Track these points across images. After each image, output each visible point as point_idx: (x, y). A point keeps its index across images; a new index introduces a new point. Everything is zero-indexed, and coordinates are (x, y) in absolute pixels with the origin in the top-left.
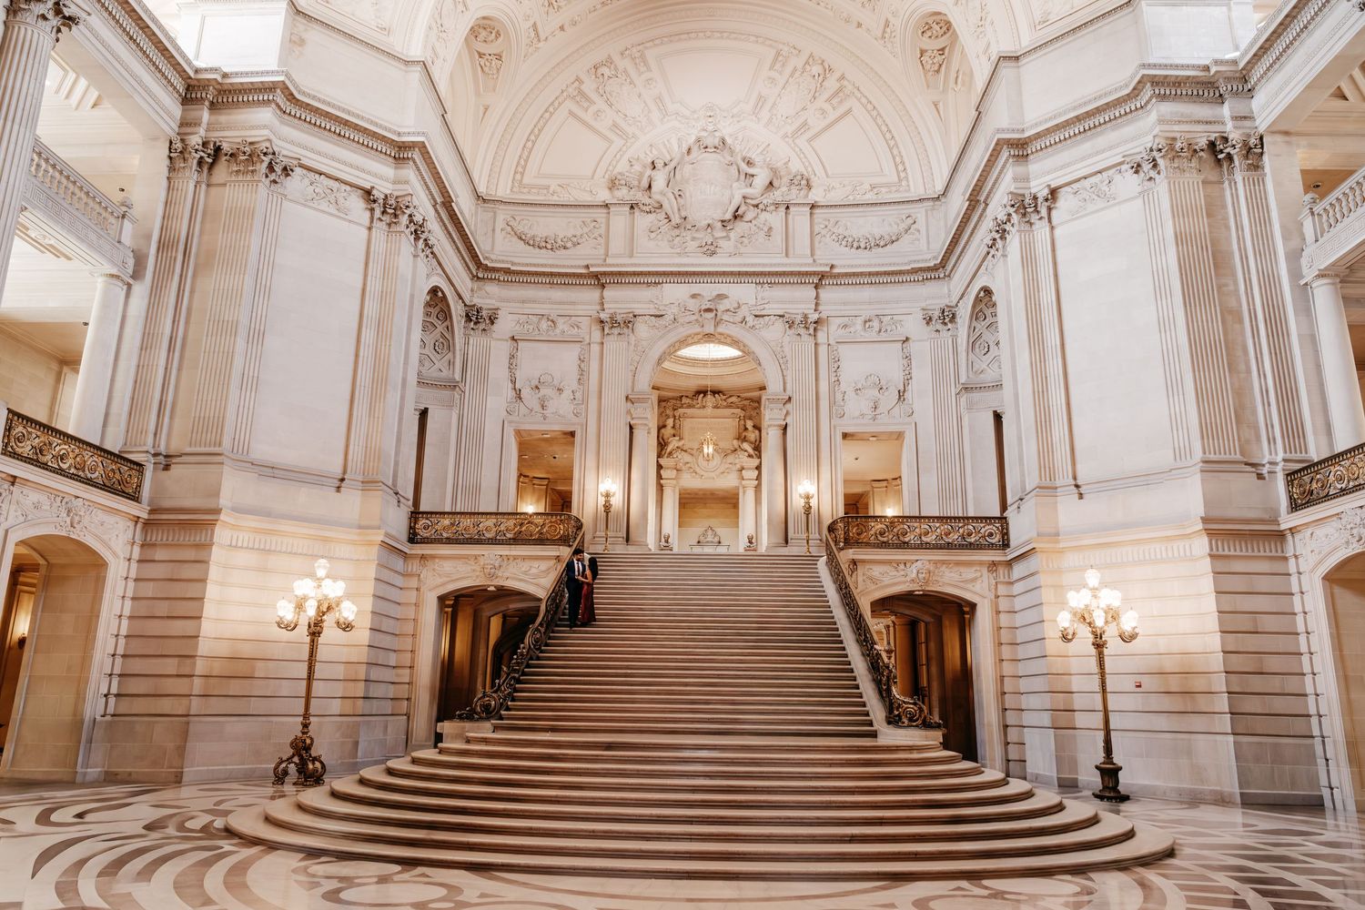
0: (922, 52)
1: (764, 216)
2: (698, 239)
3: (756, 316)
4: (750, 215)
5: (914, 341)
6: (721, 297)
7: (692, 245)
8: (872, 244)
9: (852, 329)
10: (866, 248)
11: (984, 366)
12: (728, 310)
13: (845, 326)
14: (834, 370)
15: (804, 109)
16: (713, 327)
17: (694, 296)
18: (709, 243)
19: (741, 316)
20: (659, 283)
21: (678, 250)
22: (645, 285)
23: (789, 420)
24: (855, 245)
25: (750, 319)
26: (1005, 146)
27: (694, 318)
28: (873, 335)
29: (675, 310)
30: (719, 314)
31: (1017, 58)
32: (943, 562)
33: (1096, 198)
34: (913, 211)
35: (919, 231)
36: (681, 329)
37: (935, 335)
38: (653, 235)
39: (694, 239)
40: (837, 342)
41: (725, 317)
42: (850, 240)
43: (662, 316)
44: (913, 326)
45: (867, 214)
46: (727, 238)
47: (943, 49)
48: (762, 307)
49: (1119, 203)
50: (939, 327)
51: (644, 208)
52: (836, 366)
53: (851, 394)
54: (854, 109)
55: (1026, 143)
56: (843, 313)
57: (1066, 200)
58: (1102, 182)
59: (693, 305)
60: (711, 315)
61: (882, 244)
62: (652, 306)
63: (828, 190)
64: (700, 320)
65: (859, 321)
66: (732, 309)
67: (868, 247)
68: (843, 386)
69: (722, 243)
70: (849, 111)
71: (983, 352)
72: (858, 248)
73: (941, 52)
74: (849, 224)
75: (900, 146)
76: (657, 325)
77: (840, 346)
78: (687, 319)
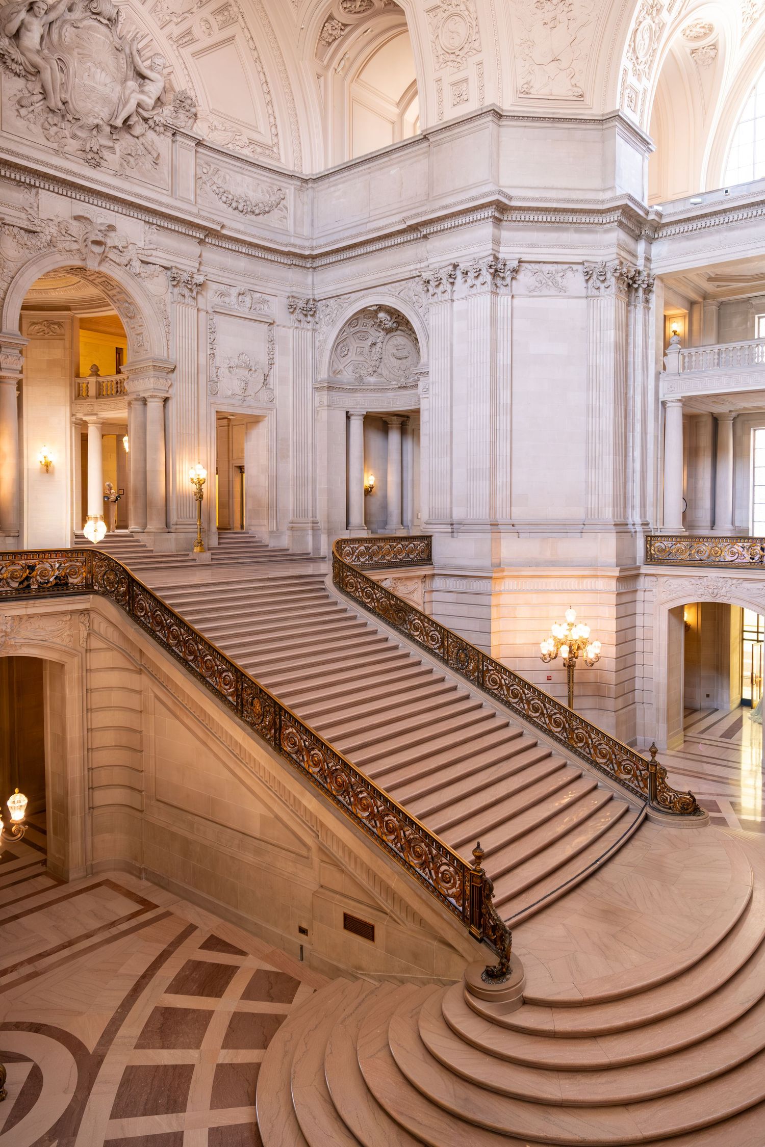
0: (331, 18)
1: (151, 135)
2: (80, 138)
3: (143, 262)
4: (138, 130)
5: (278, 326)
6: (112, 228)
7: (73, 145)
8: (249, 210)
9: (227, 299)
10: (242, 212)
11: (341, 367)
12: (115, 247)
13: (222, 294)
14: (209, 341)
15: (190, 12)
16: (96, 264)
17: (77, 218)
18: (95, 149)
19: (128, 258)
20: (35, 186)
21: (55, 146)
22: (14, 183)
23: (172, 392)
24: (234, 205)
25: (136, 264)
26: (494, 206)
27: (75, 246)
28: (244, 311)
29: (53, 230)
30: (107, 249)
31: (501, 116)
32: (399, 579)
33: (551, 284)
34: (284, 185)
35: (286, 208)
36: (58, 257)
37: (297, 324)
38: (23, 112)
39: (74, 136)
40: (214, 312)
41: (111, 255)
42: (230, 197)
43: (34, 232)
44: (277, 309)
45: (245, 172)
46: (112, 149)
47: (345, 25)
48: (149, 252)
49: (569, 297)
50: (301, 317)
51: (14, 66)
52: (212, 338)
53: (224, 371)
54: (237, 37)
55: (506, 210)
56: (220, 279)
57: (525, 275)
58: (557, 273)
59: (76, 228)
60: (97, 249)
61: (257, 212)
62: (24, 216)
63: (213, 129)
64: (84, 251)
65: (234, 292)
66: (120, 248)
67: (245, 211)
68: (218, 361)
69: (106, 154)
70: (232, 38)
71: (343, 354)
72: (236, 209)
73: (343, 28)
74: (228, 177)
75: (275, 104)
76: (29, 243)
77: (216, 316)
78: (67, 245)
